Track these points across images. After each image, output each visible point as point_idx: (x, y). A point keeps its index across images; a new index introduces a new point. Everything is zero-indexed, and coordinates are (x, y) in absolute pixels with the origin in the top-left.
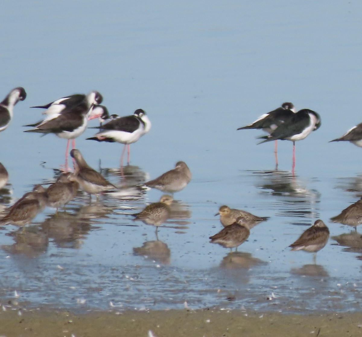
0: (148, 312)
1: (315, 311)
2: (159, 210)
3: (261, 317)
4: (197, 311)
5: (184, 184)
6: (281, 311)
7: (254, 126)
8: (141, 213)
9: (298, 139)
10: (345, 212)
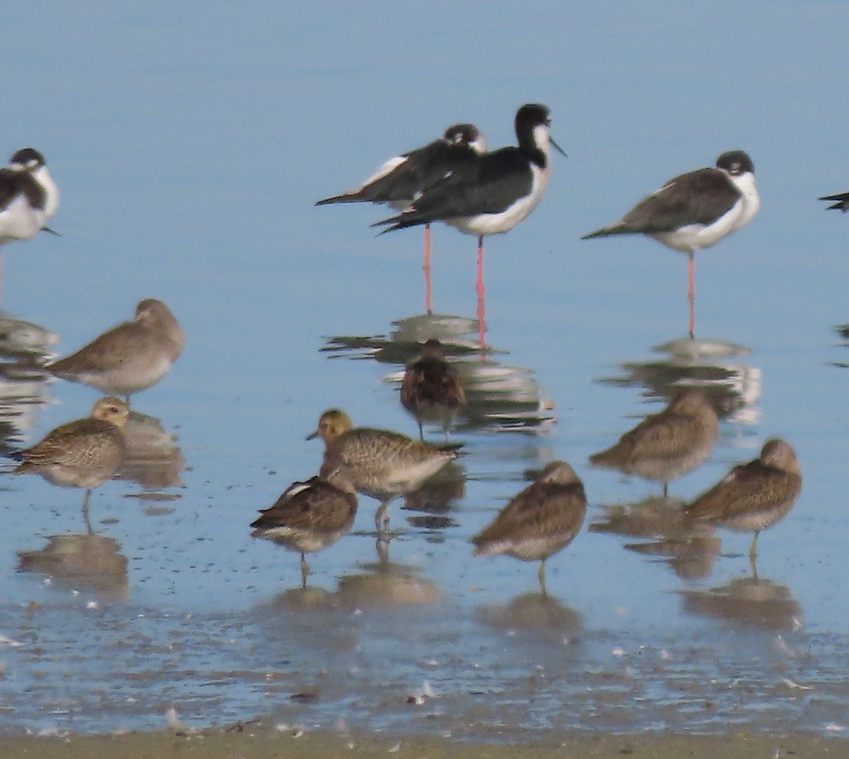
0: (68, 740)
1: (547, 731)
2: (92, 439)
3: (395, 749)
4: (206, 733)
5: (164, 365)
6: (450, 736)
7: (368, 194)
8: (36, 447)
9: (492, 230)
10: (630, 439)
